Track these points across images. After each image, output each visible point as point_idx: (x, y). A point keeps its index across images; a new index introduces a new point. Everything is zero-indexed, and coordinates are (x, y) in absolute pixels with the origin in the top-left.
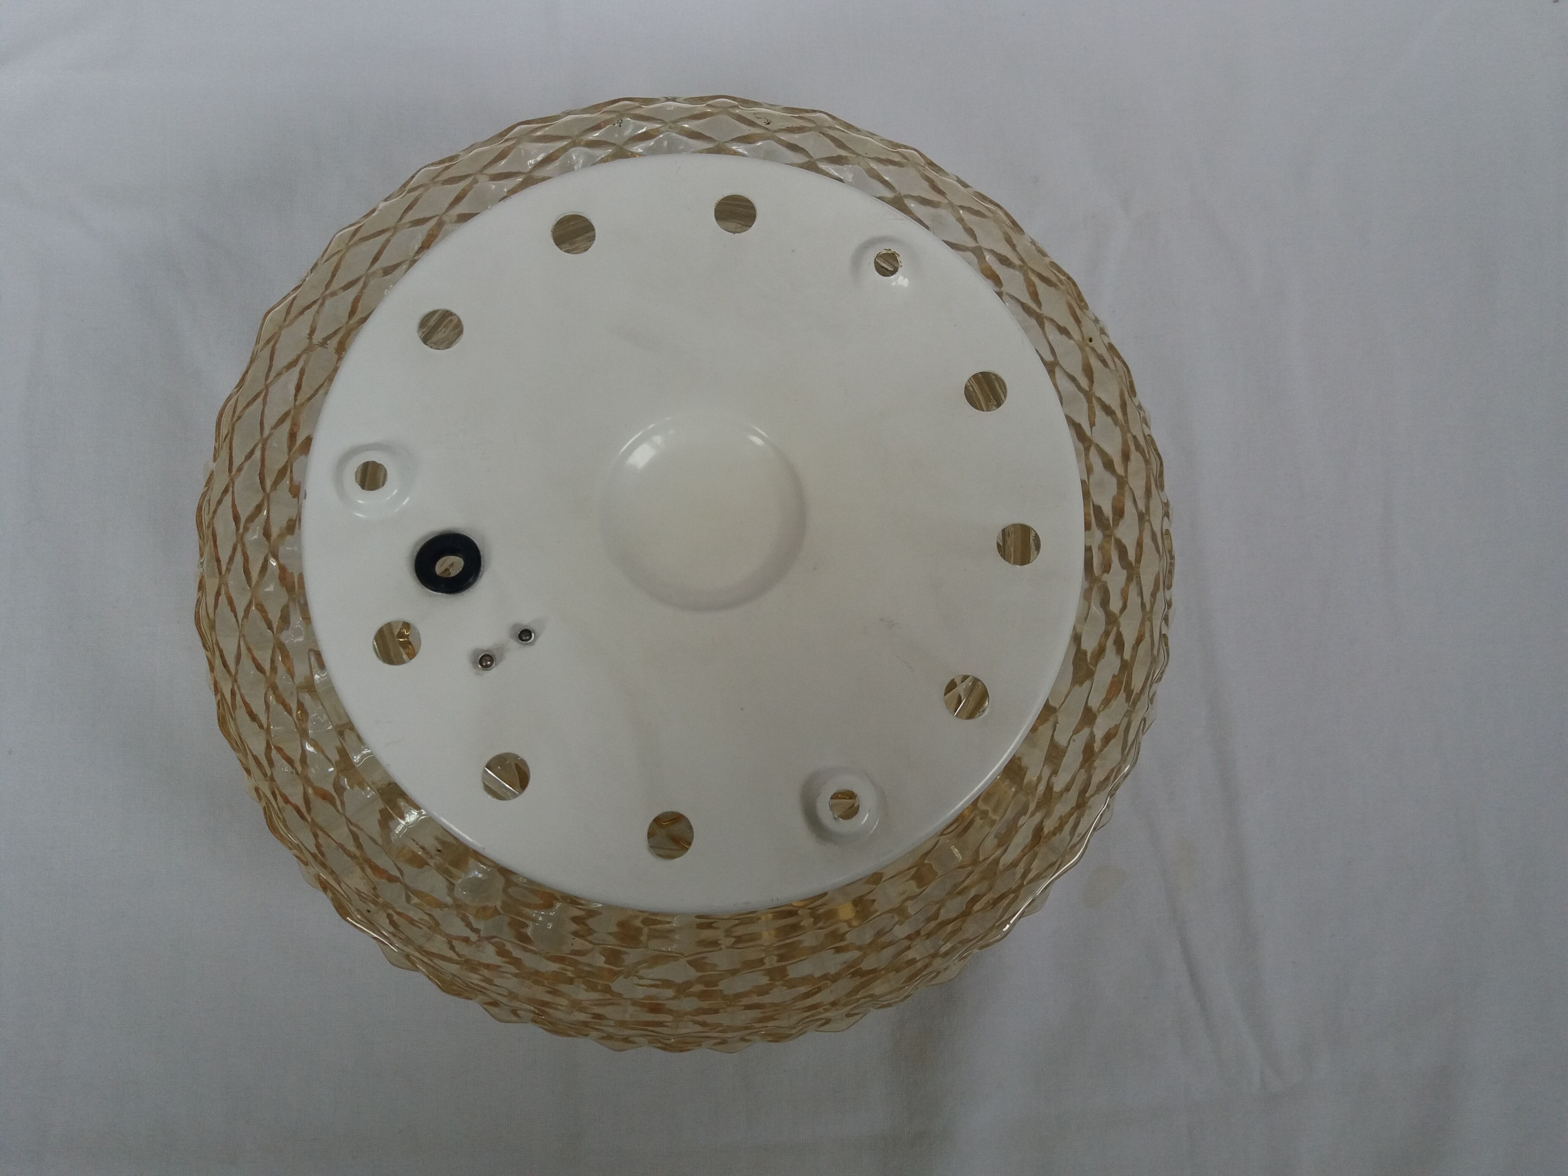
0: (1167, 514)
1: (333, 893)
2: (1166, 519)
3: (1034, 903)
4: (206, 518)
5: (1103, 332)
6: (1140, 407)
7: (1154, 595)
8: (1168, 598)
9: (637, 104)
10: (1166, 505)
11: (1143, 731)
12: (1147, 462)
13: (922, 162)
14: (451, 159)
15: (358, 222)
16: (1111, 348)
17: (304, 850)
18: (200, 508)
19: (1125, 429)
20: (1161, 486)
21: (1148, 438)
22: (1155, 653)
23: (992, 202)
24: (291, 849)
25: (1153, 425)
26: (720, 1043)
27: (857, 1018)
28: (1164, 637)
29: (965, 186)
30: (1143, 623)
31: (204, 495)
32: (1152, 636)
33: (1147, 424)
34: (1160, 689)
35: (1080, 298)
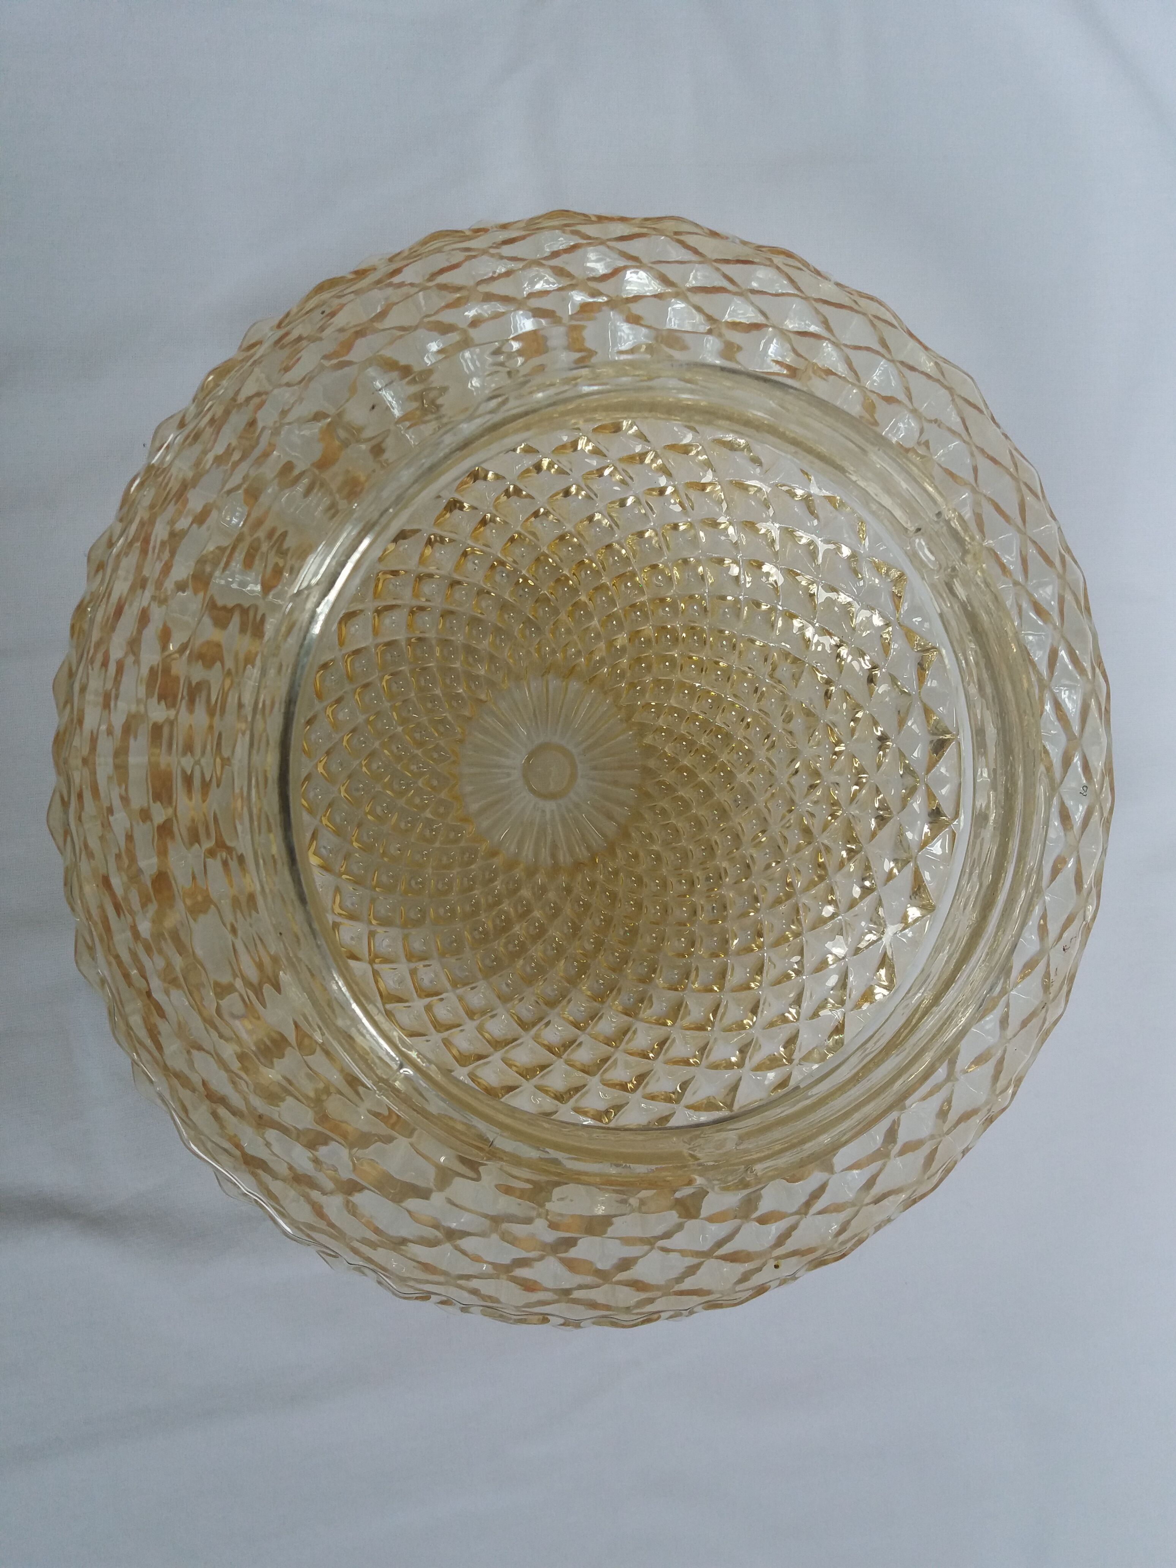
0: (566, 1323)
1: (351, 280)
2: (562, 1321)
3: (148, 1083)
4: (778, 260)
5: (783, 1282)
6: (691, 1312)
7: (475, 1292)
8: (472, 1309)
9: (1106, 815)
10: (577, 1324)
11: (324, 1252)
12: (628, 1309)
13: (995, 1109)
14: (1088, 609)
15: (1044, 497)
16: (761, 1290)
17: (405, 262)
18: (789, 255)
19: (666, 1290)
20: (599, 1321)
21: (656, 1316)
22: (411, 1283)
23: (941, 1180)
24: (410, 249)
25: (671, 1323)
26: (70, 670)
27: (60, 840)
28: (426, 1297)
29: (964, 1153)
30: (445, 1273)
31: (806, 265)
32: (428, 1282)
33: (671, 1317)
34: (369, 1282)
35: (821, 1263)
